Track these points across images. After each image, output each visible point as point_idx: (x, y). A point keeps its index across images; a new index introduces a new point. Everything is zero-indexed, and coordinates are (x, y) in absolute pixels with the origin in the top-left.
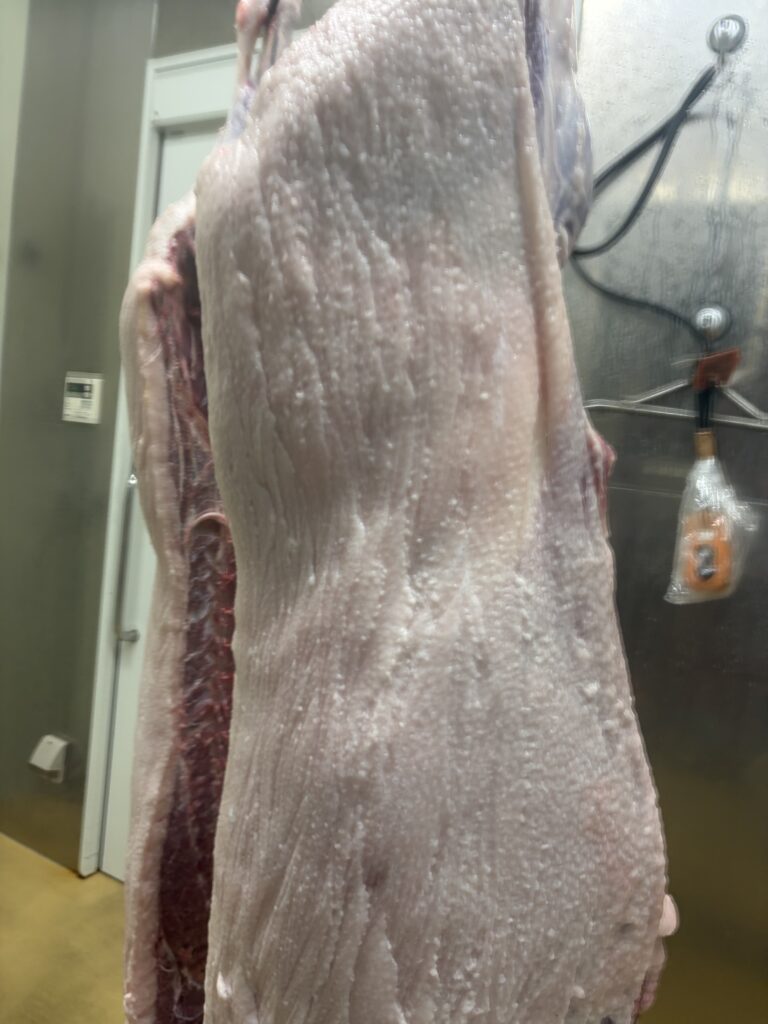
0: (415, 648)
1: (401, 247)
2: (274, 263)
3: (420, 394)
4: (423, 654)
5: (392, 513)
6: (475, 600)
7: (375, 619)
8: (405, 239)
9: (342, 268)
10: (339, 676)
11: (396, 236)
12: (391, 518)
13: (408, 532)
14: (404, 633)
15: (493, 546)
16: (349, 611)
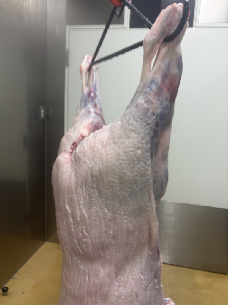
0: (120, 296)
1: (111, 211)
2: (78, 208)
3: (116, 242)
4: (123, 297)
5: (110, 267)
6: (133, 283)
7: (108, 291)
8: (113, 209)
9: (95, 214)
10: (100, 302)
11: (110, 208)
12: (110, 268)
13: (115, 271)
14: (116, 293)
15: (135, 269)
16: (100, 288)
